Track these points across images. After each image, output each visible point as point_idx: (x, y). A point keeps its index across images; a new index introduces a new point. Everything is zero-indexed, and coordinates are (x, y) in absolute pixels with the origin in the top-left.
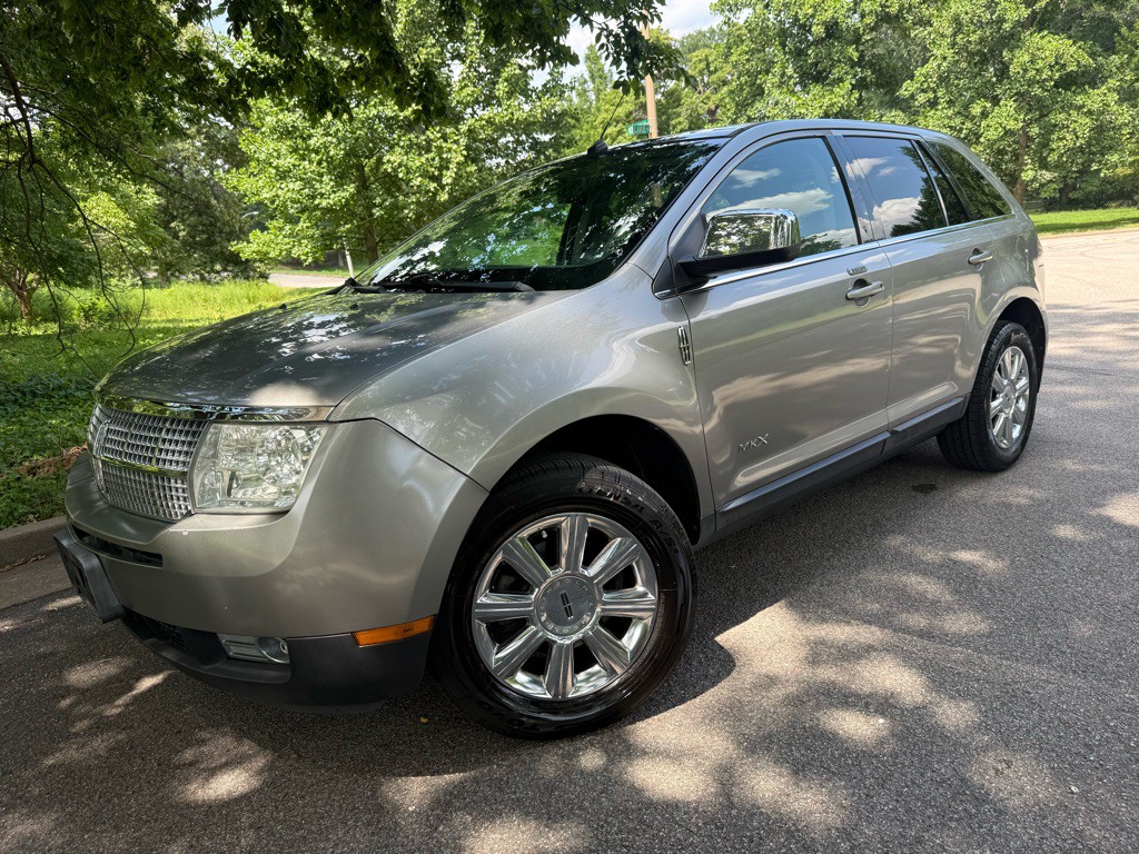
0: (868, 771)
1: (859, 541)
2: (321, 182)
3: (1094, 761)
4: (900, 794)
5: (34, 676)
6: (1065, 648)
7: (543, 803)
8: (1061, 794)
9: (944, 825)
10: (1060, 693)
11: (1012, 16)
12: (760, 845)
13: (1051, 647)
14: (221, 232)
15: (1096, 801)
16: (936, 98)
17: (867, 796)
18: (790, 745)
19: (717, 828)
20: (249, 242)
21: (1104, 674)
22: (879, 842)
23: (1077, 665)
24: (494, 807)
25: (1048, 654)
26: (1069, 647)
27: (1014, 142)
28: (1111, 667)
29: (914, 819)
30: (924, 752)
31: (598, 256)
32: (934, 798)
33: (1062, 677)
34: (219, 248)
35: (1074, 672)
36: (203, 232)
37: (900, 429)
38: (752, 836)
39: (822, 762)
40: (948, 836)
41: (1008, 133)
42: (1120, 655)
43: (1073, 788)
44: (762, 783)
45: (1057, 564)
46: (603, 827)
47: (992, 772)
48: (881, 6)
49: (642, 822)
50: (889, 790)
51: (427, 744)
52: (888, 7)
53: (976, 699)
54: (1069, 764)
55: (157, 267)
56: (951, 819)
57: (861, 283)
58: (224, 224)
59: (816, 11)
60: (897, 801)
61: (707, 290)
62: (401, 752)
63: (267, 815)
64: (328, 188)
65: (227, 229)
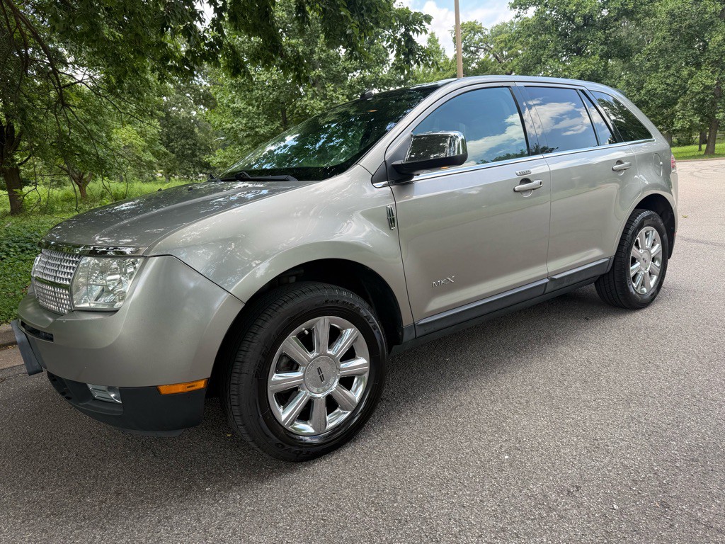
0: (487, 487)
1: (533, 348)
2: (259, 119)
3: (635, 490)
4: (501, 501)
5: (25, 402)
6: (642, 420)
7: (284, 491)
8: (605, 509)
9: (522, 522)
10: (628, 447)
11: (711, 9)
12: (405, 525)
13: (633, 419)
14: (199, 149)
15: (627, 515)
16: (657, 65)
17: (481, 501)
18: (444, 467)
19: (383, 513)
20: (215, 156)
21: (662, 437)
22: (478, 529)
23: (646, 431)
24: (255, 491)
25: (629, 423)
26: (645, 419)
27: (711, 94)
28: (669, 433)
29: (505, 517)
30: (527, 478)
31: (341, 160)
32: (523, 506)
33: (634, 437)
34: (198, 159)
35: (643, 435)
36: (189, 149)
37: (556, 277)
38: (401, 519)
39: (460, 479)
40: (523, 529)
41: (707, 87)
42: (678, 426)
43: (615, 506)
44: (419, 489)
45: (658, 367)
46: (314, 507)
47: (565, 493)
48: (622, 4)
49: (338, 506)
50: (496, 498)
51: (229, 453)
52: (627, 5)
53: (572, 448)
54: (618, 491)
55: (162, 171)
56: (529, 519)
57: (526, 181)
58: (201, 145)
59: (578, 8)
60: (499, 506)
61: (412, 183)
62: (213, 457)
63: (126, 487)
64: (263, 123)
65: (203, 147)
